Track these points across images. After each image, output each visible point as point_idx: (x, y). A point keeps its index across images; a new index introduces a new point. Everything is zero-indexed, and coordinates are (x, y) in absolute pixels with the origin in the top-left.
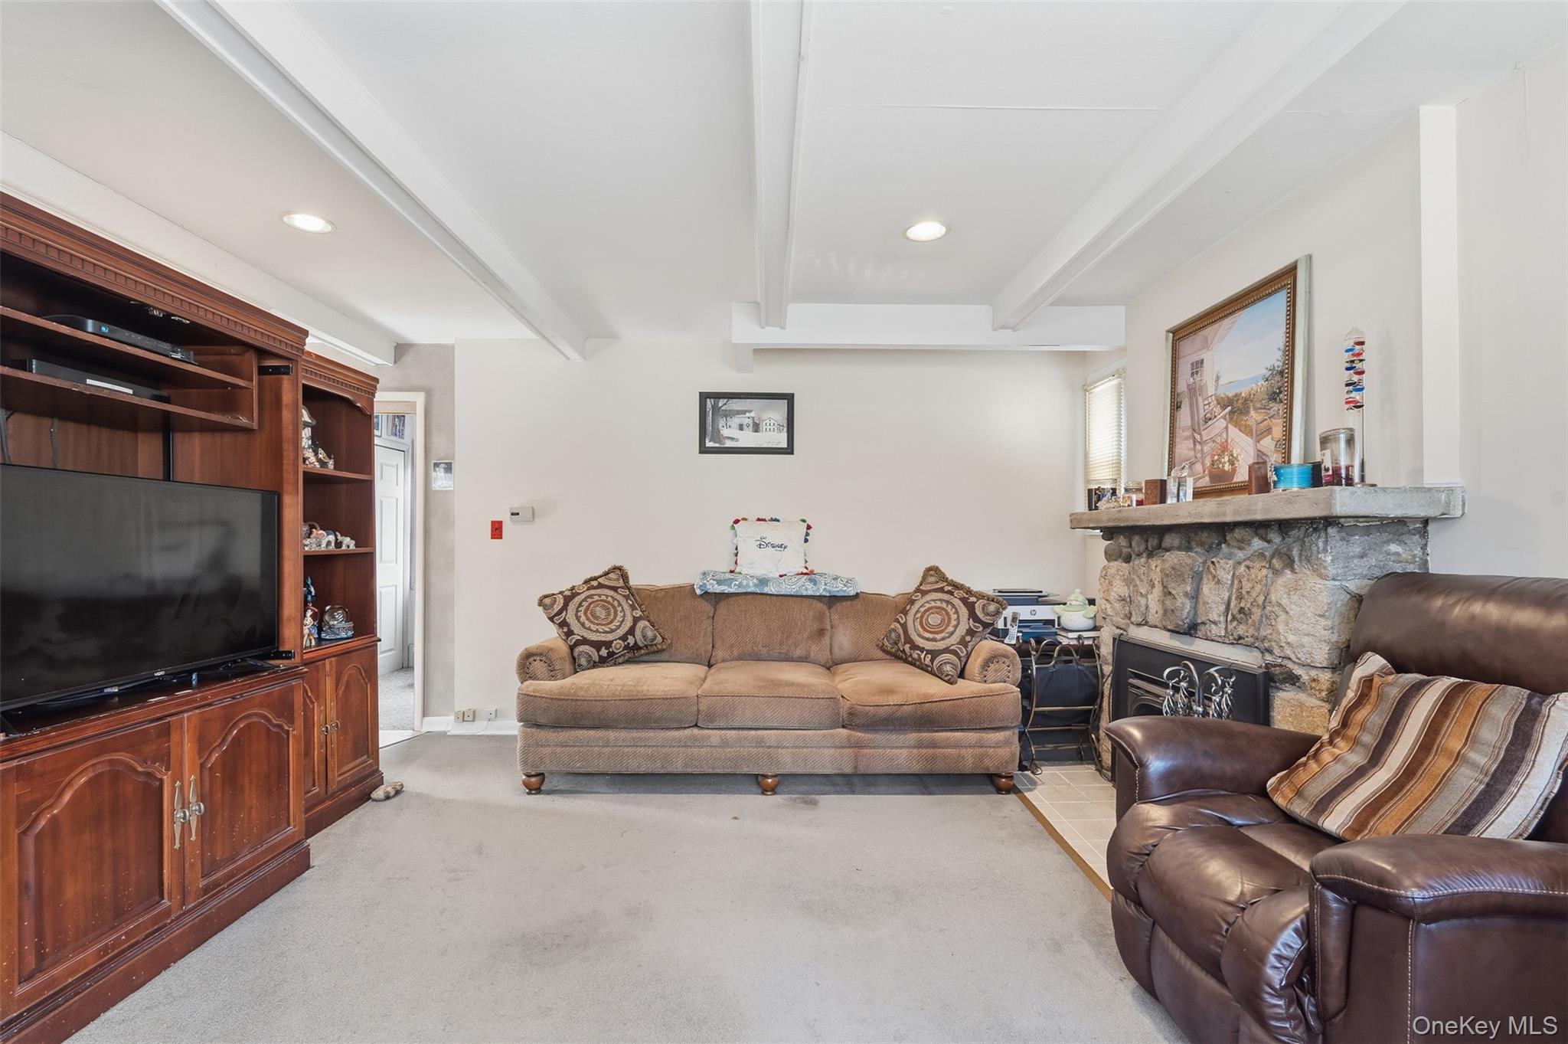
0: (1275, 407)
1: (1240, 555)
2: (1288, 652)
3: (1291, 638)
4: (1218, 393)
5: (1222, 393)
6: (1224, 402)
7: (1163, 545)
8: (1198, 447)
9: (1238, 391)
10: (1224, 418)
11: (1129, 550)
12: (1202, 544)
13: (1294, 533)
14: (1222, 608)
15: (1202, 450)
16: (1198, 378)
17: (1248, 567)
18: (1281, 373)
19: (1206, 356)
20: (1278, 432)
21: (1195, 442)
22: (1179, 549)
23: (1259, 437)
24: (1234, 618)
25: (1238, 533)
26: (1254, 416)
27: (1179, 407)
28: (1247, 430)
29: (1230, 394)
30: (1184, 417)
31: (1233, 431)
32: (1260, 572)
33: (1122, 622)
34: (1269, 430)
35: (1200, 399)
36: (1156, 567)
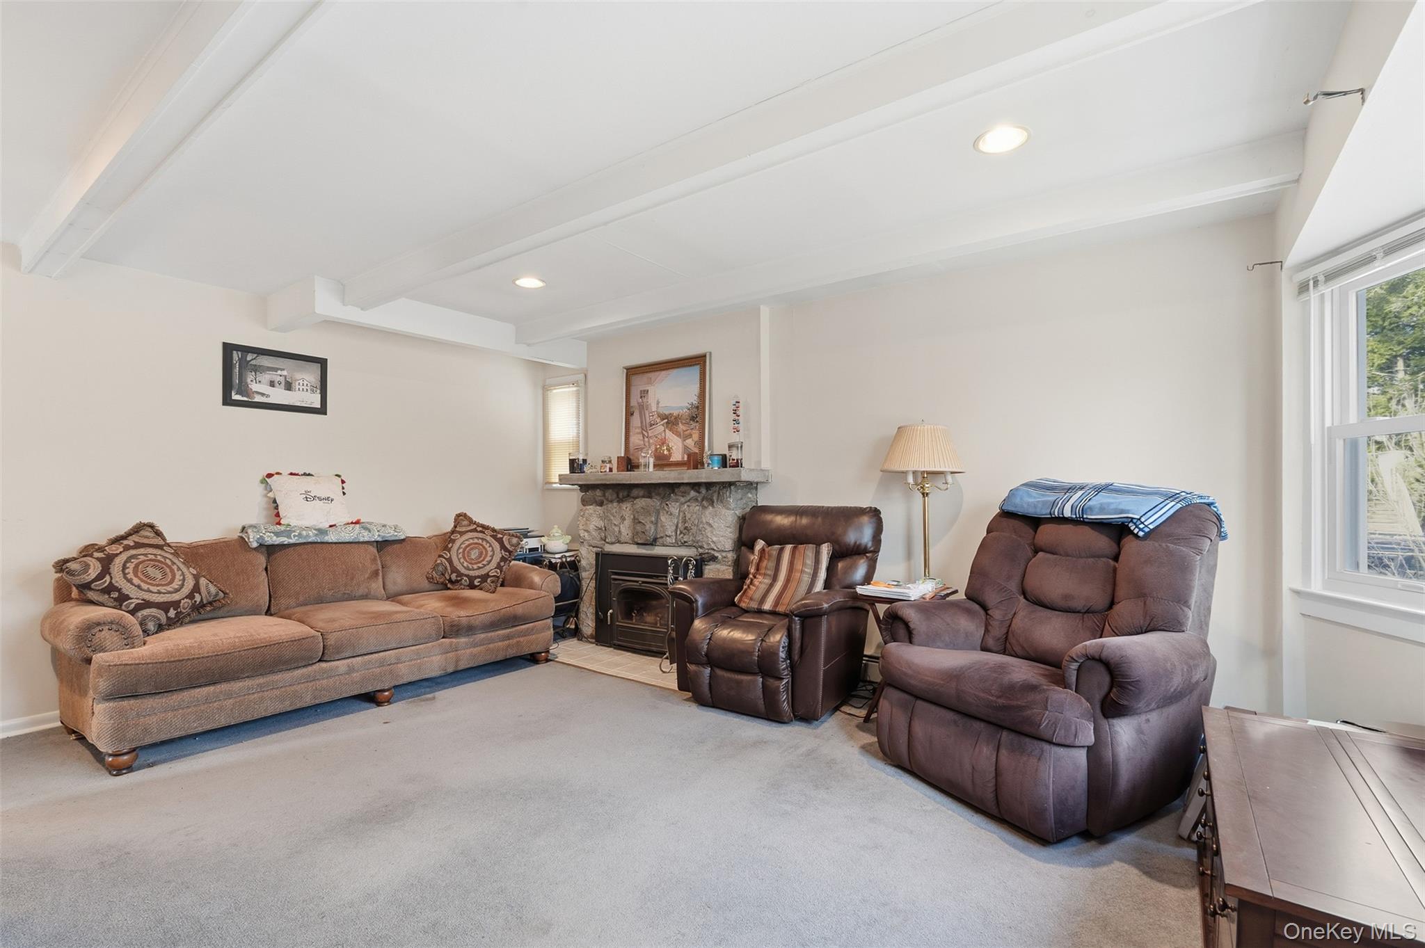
0: (694, 424)
1: (683, 500)
2: (713, 546)
3: (714, 539)
4: (659, 411)
5: (661, 411)
6: (663, 417)
7: (632, 495)
8: (646, 439)
9: (671, 412)
10: (663, 425)
11: (602, 498)
12: (659, 494)
13: (714, 489)
14: (674, 528)
15: (649, 441)
16: (645, 400)
17: (688, 506)
18: (697, 407)
19: (651, 389)
20: (696, 436)
21: (644, 435)
22: (643, 497)
23: (685, 438)
24: (681, 533)
25: (682, 489)
26: (681, 427)
27: (632, 414)
28: (678, 434)
29: (667, 413)
30: (636, 420)
31: (669, 433)
32: (696, 508)
33: (600, 543)
34: (690, 436)
35: (647, 413)
36: (626, 508)
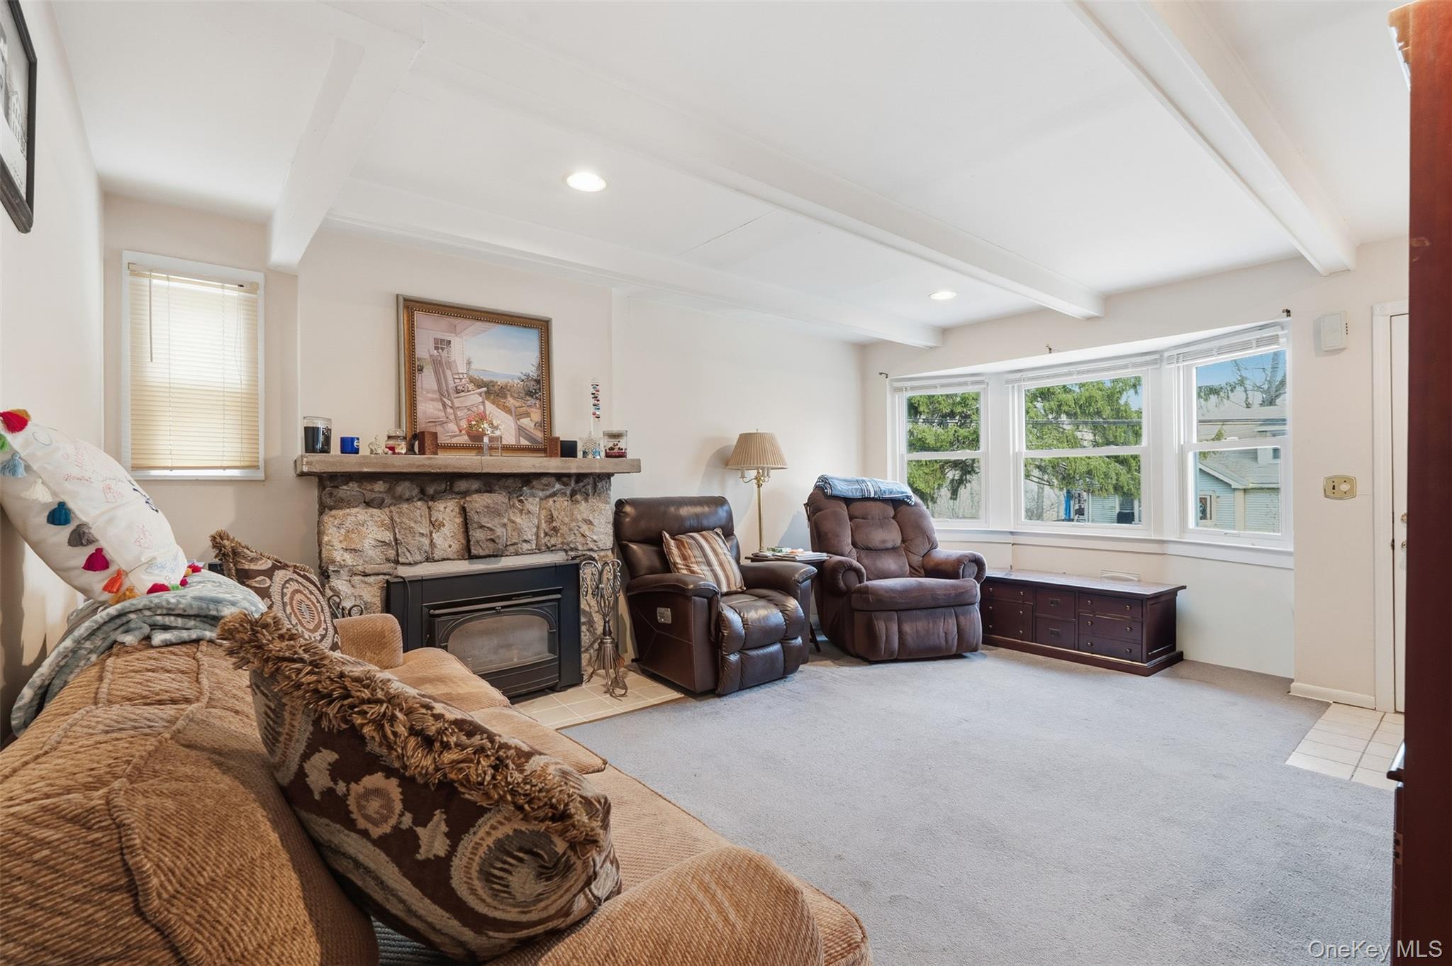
0: (531, 401)
1: (541, 494)
2: (591, 545)
3: (595, 538)
4: (471, 373)
5: (475, 375)
6: (479, 384)
7: (457, 489)
8: (449, 410)
9: (494, 379)
10: (480, 394)
11: (384, 495)
12: (506, 488)
13: (586, 481)
14: (534, 530)
15: (455, 414)
16: (444, 354)
17: (554, 502)
18: (538, 382)
19: (456, 342)
20: (536, 415)
21: (444, 405)
22: (478, 491)
23: (519, 416)
24: (546, 534)
25: (545, 480)
26: (511, 402)
27: (421, 370)
28: (507, 410)
29: (486, 379)
30: (427, 381)
31: (490, 408)
32: (563, 502)
34: (527, 415)
35: (448, 373)
36: (447, 510)
